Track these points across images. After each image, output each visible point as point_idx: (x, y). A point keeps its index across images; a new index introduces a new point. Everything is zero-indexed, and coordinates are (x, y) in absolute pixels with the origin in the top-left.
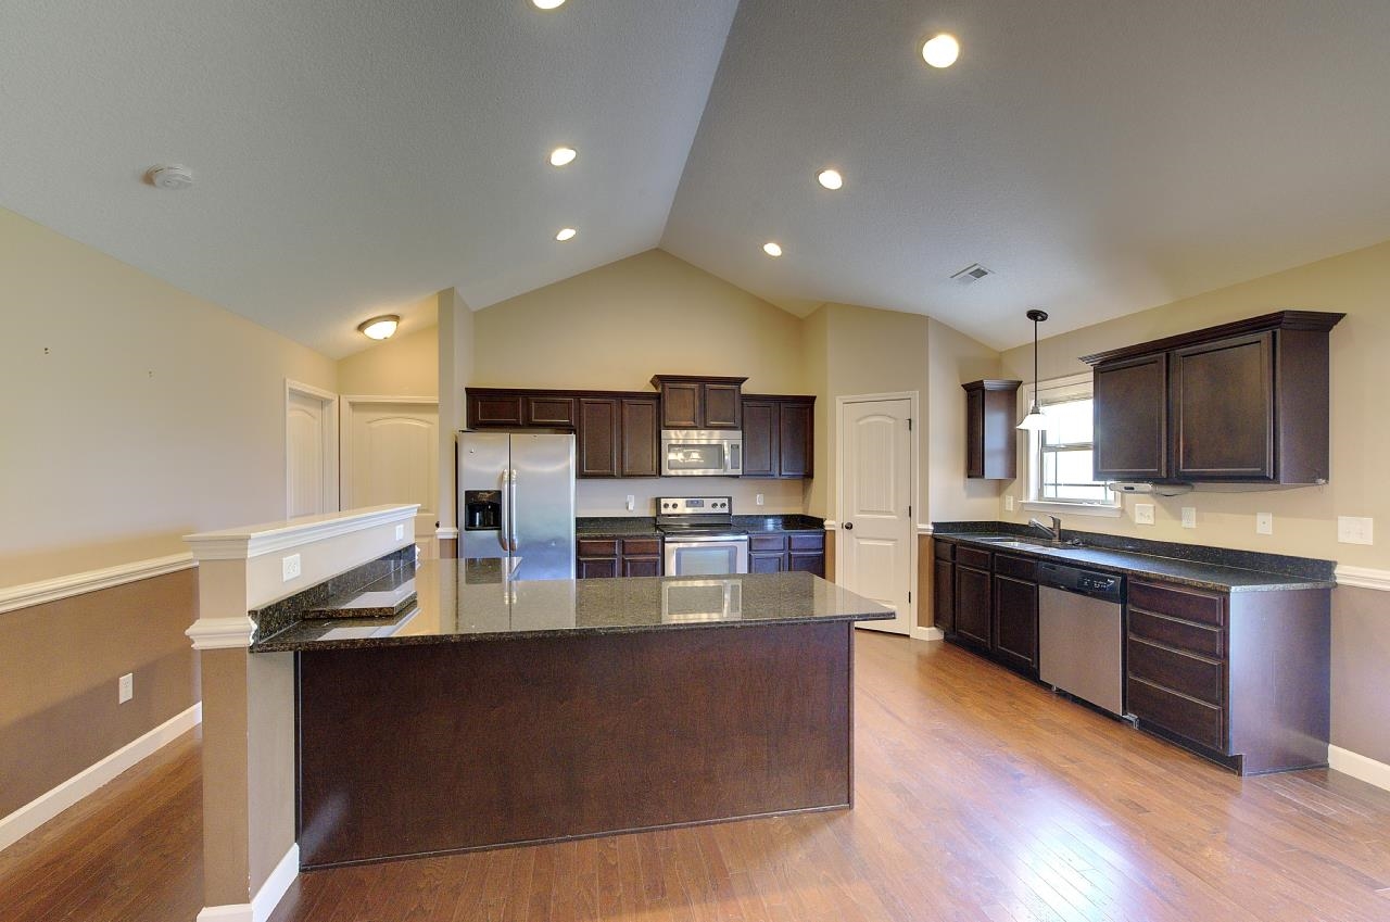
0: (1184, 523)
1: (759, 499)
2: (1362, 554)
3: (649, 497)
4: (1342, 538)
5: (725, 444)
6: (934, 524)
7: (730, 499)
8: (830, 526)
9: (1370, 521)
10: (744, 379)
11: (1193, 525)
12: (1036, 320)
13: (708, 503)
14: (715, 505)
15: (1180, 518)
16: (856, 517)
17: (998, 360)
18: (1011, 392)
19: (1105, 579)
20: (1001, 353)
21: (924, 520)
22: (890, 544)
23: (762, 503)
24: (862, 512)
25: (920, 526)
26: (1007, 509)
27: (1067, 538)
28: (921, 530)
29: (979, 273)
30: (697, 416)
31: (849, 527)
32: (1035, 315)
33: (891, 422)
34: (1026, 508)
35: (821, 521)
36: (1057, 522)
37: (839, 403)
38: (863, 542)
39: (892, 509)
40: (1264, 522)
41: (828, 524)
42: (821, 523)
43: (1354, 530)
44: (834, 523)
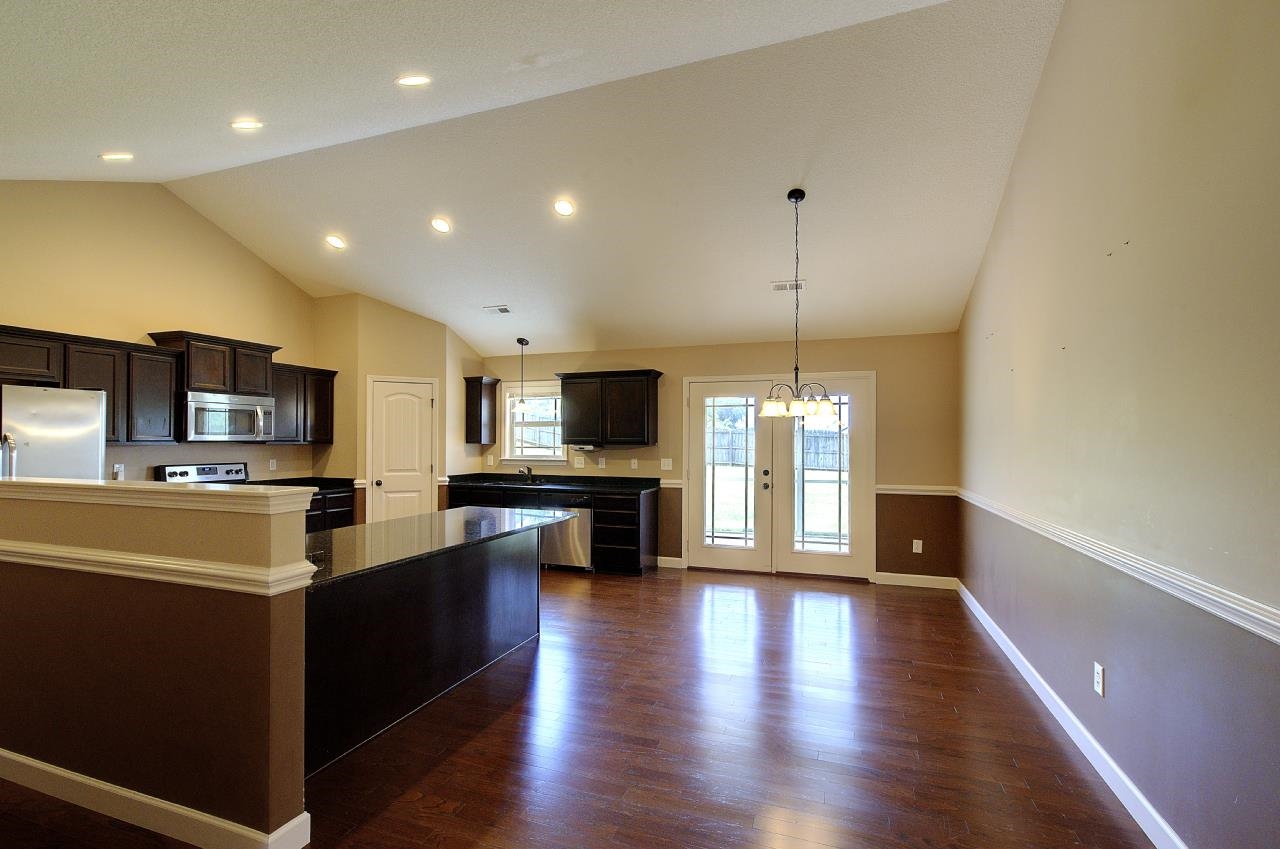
0: (600, 466)
1: (273, 464)
2: (670, 474)
3: (145, 467)
4: (663, 468)
5: (259, 411)
6: (449, 477)
7: (245, 465)
8: (360, 484)
9: (671, 460)
10: (277, 349)
11: (604, 467)
12: (521, 344)
13: (222, 469)
14: (228, 472)
15: (598, 464)
16: (384, 476)
17: (483, 362)
18: (494, 385)
19: (582, 497)
20: (484, 359)
21: (442, 474)
22: (416, 494)
23: (275, 468)
24: (392, 470)
25: (440, 479)
26: (489, 465)
27: (535, 479)
28: (439, 482)
29: (505, 311)
30: (227, 380)
31: (379, 484)
32: (521, 341)
33: (416, 400)
34: (501, 464)
35: (351, 481)
36: (529, 470)
37: (369, 380)
38: (389, 495)
39: (417, 467)
40: (634, 463)
41: (358, 483)
42: (349, 483)
43: (666, 464)
44: (364, 481)
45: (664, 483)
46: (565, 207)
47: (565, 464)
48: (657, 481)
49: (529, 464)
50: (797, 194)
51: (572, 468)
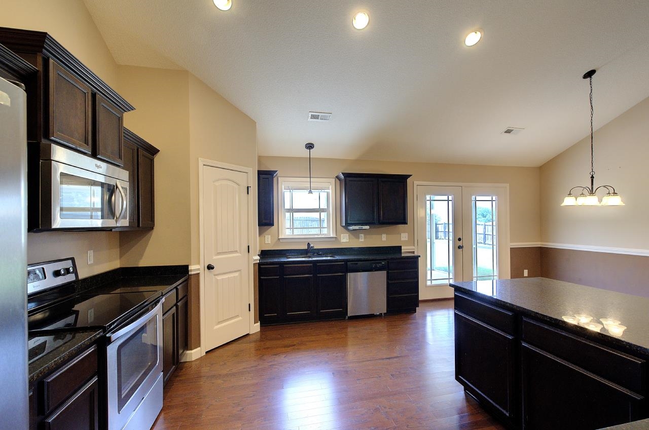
0: (361, 240)
1: (91, 256)
2: (407, 243)
4: (402, 239)
6: (259, 255)
7: (73, 259)
8: (194, 270)
9: (407, 234)
12: (310, 149)
13: (49, 270)
19: (379, 263)
21: (255, 254)
22: (237, 274)
24: (219, 254)
25: (254, 259)
26: (266, 243)
30: (89, 137)
31: (210, 267)
32: (310, 146)
33: (236, 186)
34: (281, 241)
35: (186, 267)
36: (309, 245)
38: (219, 278)
39: (237, 249)
40: (384, 237)
41: (193, 268)
42: (184, 269)
43: (404, 237)
44: (196, 267)
46: (472, 39)
47: (334, 240)
48: (400, 248)
49: (309, 241)
50: (590, 74)
51: (340, 242)
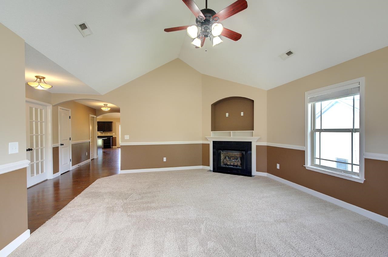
0: (103, 134)
40: (109, 134)
43: (114, 134)
45: (113, 136)
48: (112, 136)
